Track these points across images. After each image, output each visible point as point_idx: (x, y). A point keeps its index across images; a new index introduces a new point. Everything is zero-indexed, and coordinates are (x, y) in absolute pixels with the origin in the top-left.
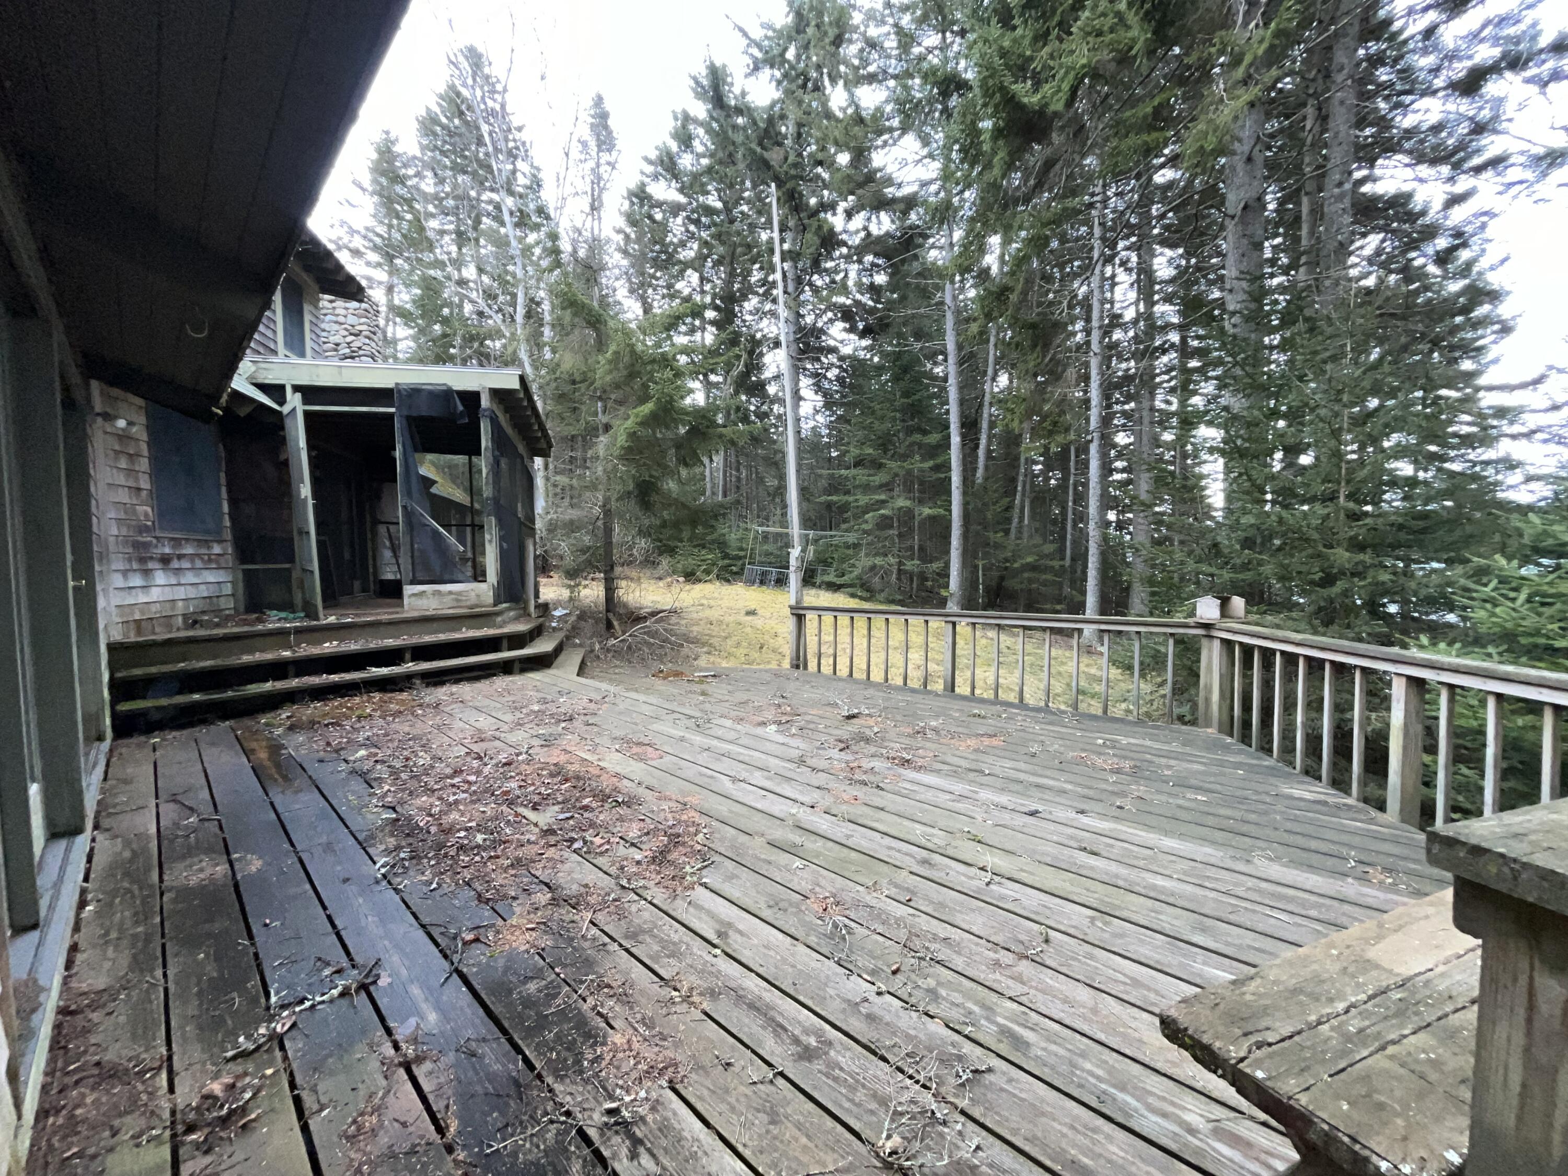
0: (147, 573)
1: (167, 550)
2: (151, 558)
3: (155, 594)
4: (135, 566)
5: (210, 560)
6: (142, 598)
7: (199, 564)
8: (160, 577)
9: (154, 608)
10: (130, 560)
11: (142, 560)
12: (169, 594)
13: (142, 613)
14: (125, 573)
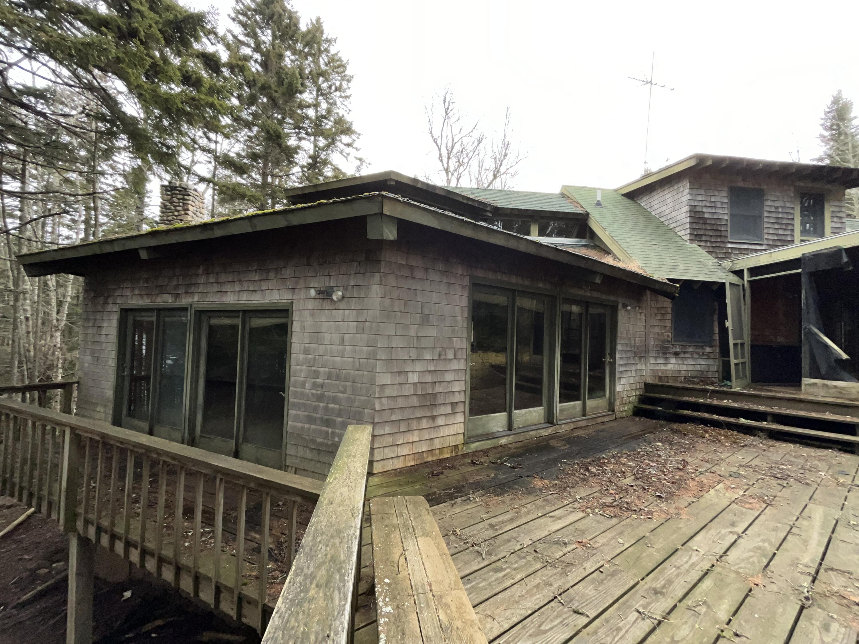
0: (666, 358)
1: (678, 350)
2: (670, 353)
3: (670, 367)
4: (661, 355)
5: (703, 354)
6: (663, 368)
7: (695, 356)
8: (673, 361)
9: (668, 372)
10: (659, 353)
11: (665, 353)
12: (677, 367)
13: (663, 373)
14: (656, 358)
